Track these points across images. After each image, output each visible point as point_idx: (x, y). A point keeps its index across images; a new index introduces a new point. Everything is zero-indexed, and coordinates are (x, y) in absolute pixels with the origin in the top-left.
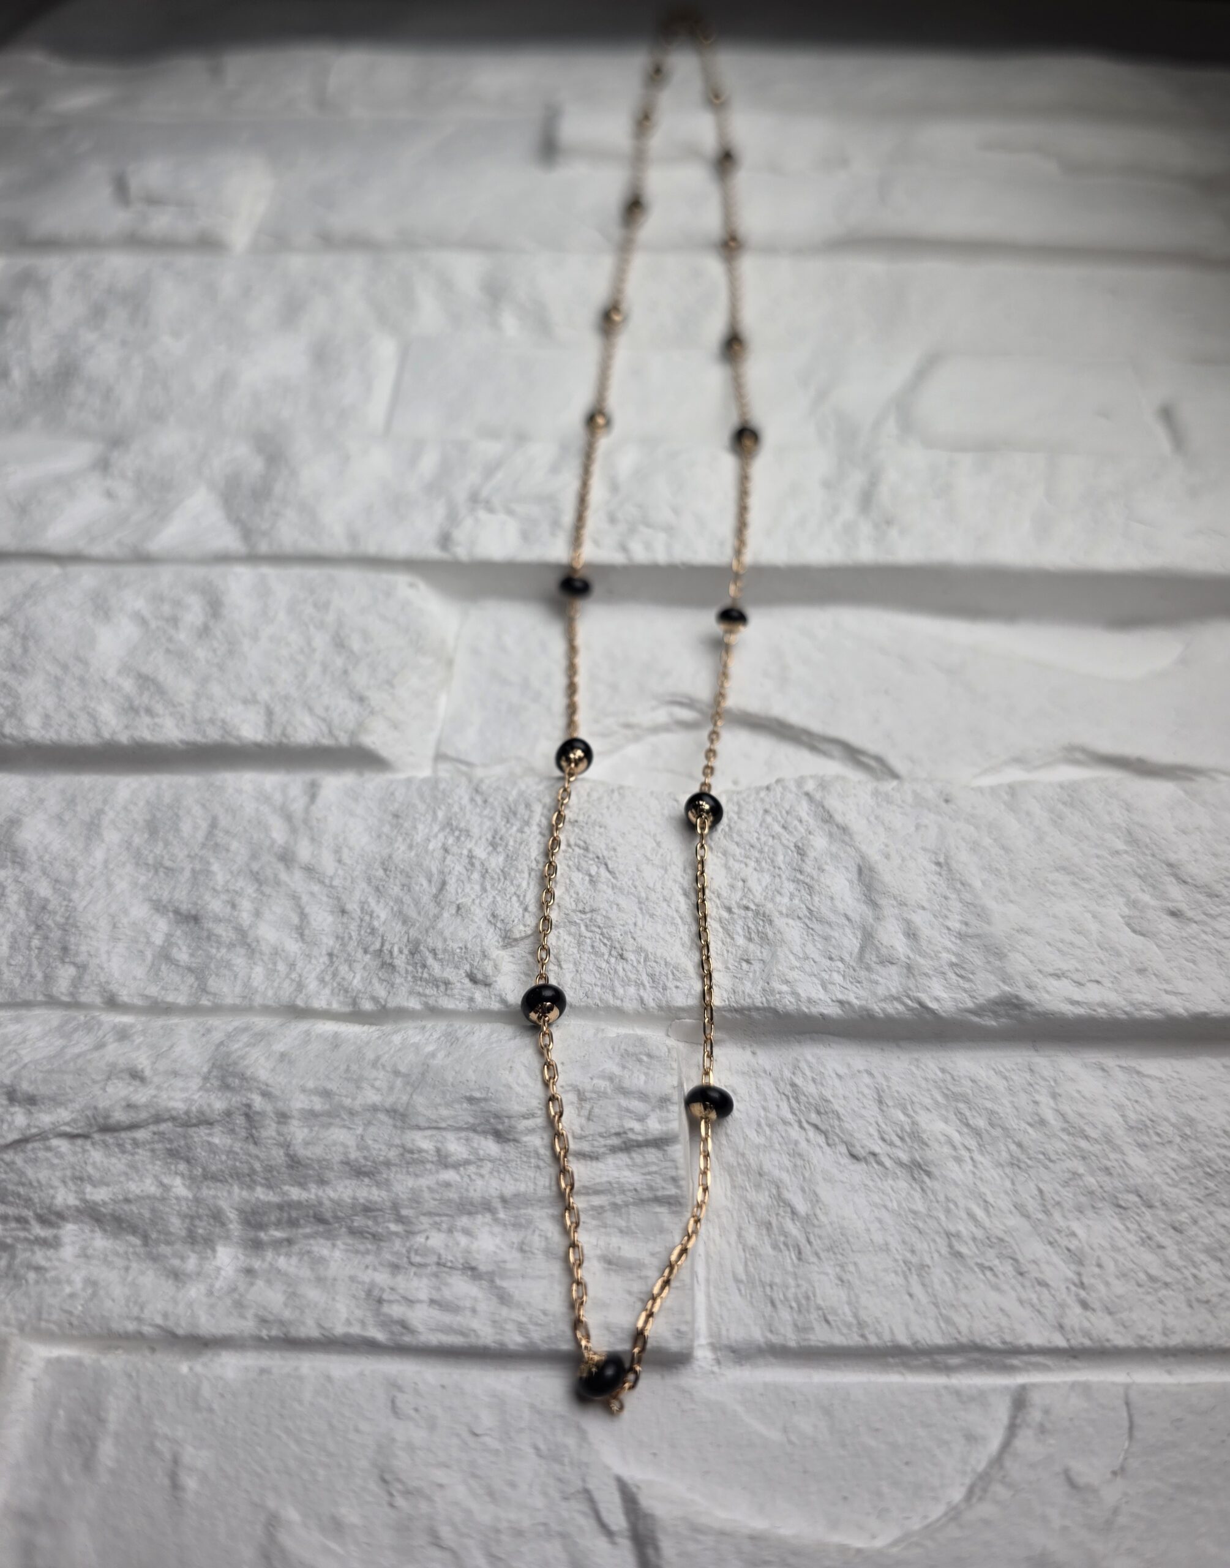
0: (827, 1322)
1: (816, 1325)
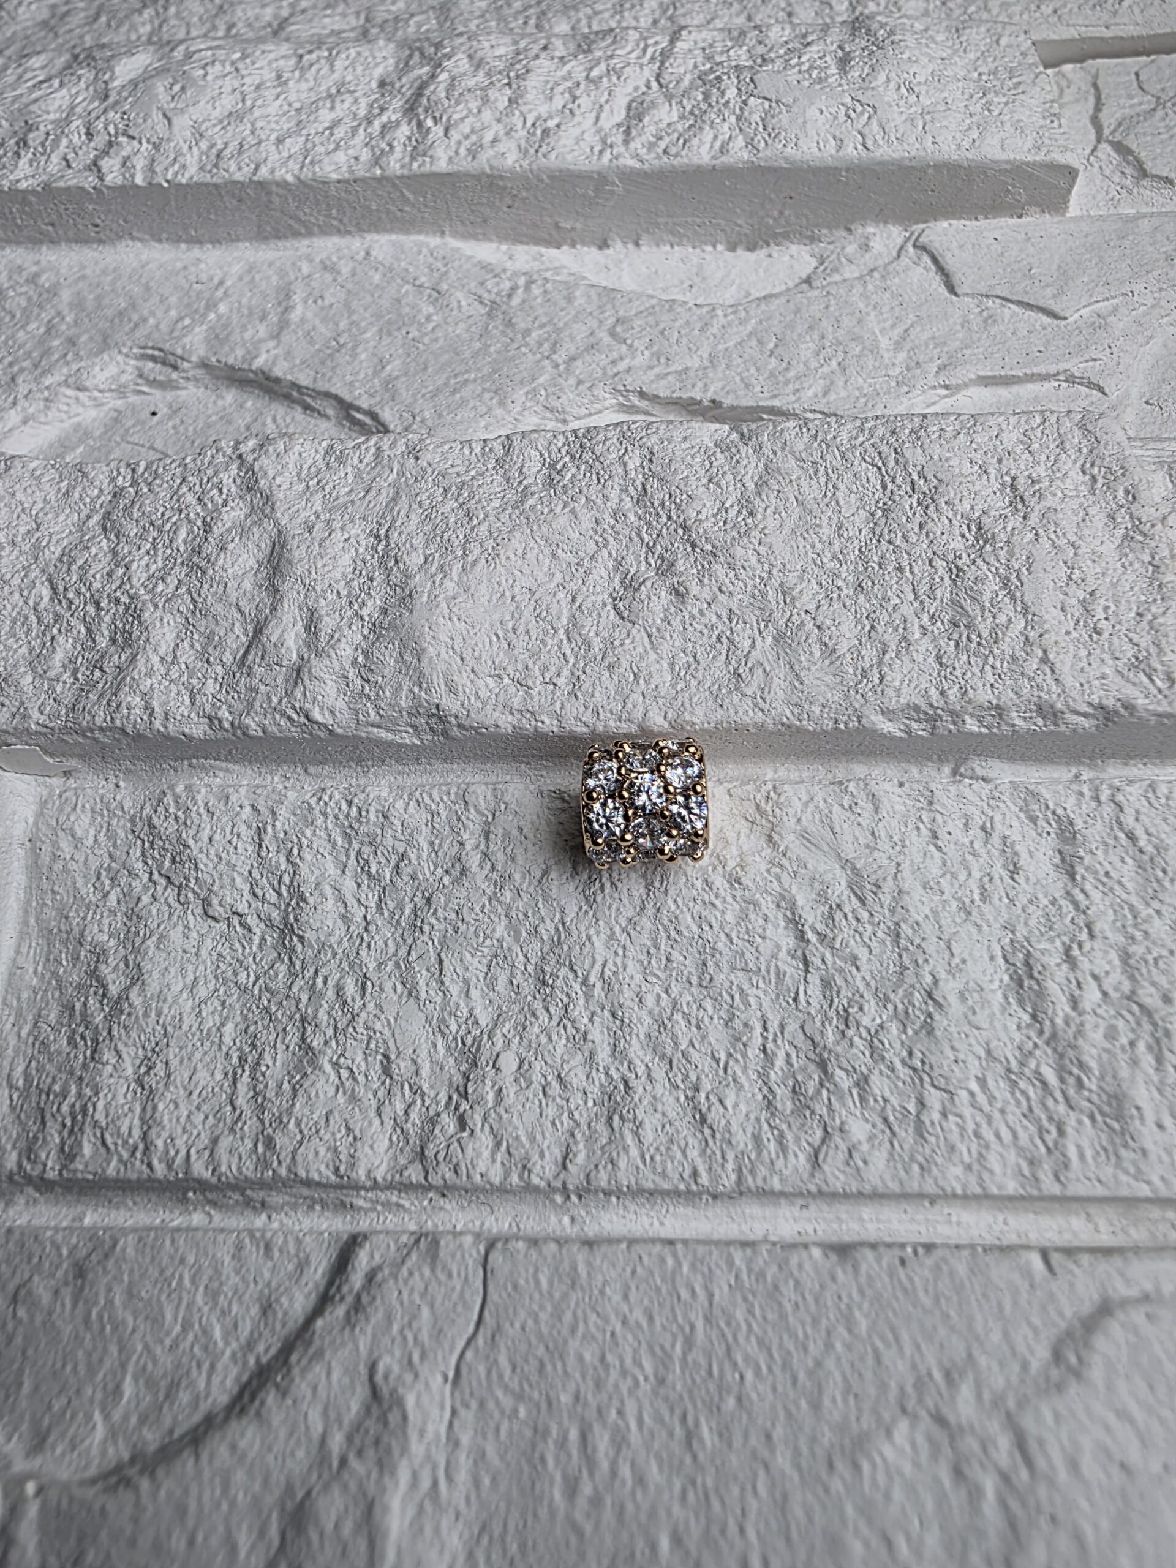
0: (104, 1143)
1: (87, 1150)
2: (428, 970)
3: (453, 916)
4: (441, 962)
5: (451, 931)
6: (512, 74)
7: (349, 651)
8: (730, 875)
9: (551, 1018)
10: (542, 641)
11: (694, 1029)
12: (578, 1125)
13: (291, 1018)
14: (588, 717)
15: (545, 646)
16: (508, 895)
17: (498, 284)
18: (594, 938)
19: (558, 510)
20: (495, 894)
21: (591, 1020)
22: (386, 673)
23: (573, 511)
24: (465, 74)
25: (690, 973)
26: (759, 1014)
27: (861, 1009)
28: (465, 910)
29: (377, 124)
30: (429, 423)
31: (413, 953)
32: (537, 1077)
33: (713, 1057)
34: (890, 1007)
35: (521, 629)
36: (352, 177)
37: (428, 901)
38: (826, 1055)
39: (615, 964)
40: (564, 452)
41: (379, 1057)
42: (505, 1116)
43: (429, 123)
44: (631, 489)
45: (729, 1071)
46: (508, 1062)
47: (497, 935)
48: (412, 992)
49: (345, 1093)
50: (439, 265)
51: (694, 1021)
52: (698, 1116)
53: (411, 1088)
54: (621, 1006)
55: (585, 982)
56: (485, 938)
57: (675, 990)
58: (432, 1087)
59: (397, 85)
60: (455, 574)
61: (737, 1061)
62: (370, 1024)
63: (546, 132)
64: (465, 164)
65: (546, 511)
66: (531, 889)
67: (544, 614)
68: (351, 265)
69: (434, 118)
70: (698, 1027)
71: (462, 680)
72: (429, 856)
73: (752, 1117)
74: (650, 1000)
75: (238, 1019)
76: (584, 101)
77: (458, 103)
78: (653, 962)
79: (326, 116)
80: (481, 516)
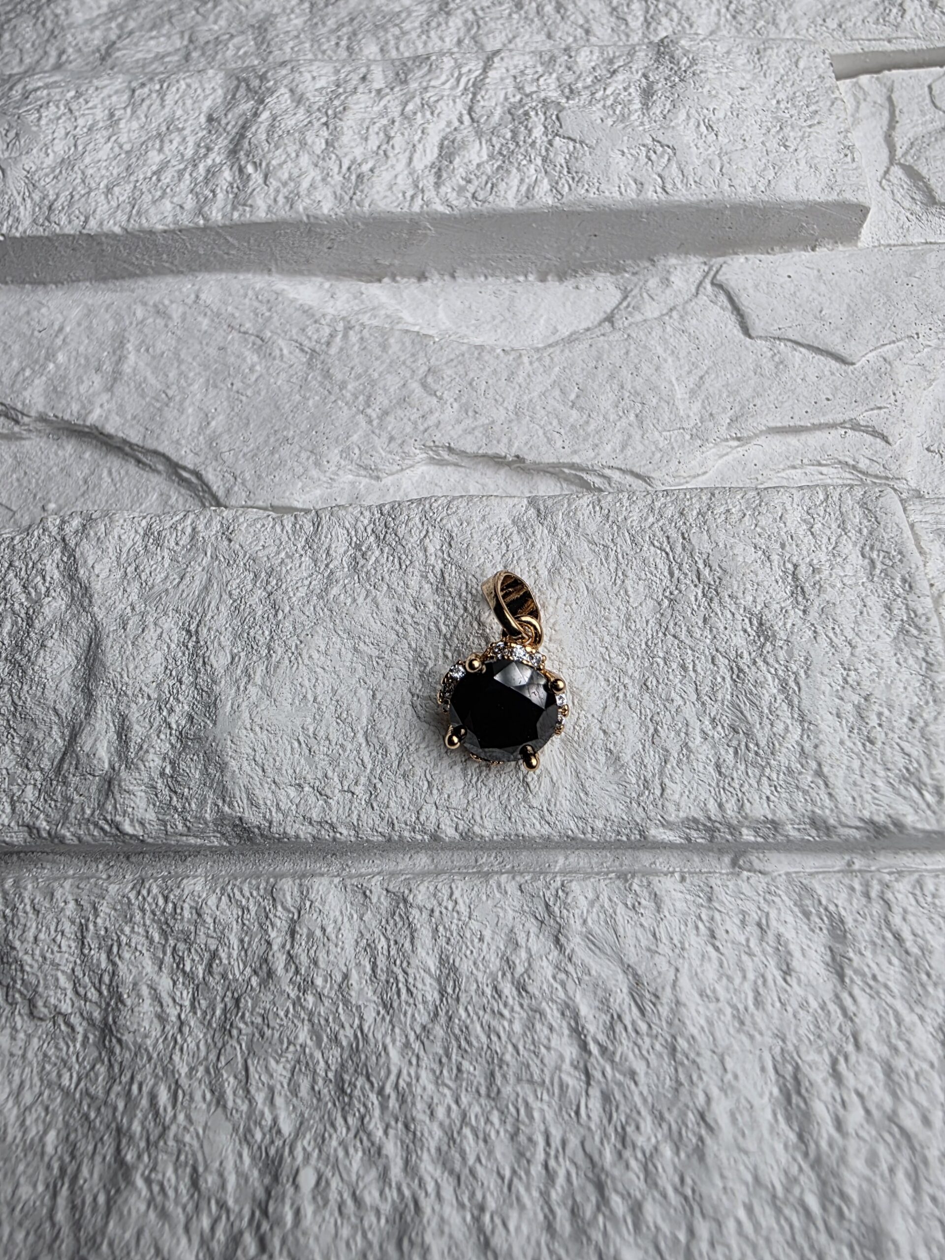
2: (235, 1077)
3: (259, 1020)
4: (247, 1069)
5: (257, 1035)
6: (330, 112)
7: (158, 761)
8: (519, 983)
9: (348, 1129)
10: (342, 746)
11: (481, 1144)
12: (370, 1244)
13: (108, 1127)
14: (384, 828)
15: (344, 751)
16: (310, 999)
17: (318, 330)
18: (390, 1047)
19: (360, 600)
20: (299, 998)
21: (386, 1133)
22: (192, 784)
23: (375, 601)
24: (286, 111)
25: (479, 1084)
26: (542, 1128)
27: (638, 1128)
28: (271, 1016)
29: (201, 168)
30: (249, 484)
31: (222, 1058)
32: (333, 1196)
33: (499, 1173)
34: (665, 1126)
35: (322, 734)
36: (177, 227)
37: (237, 1001)
38: (603, 1177)
39: (409, 1075)
40: (369, 530)
41: (188, 1170)
42: (302, 1240)
43: (250, 169)
44: (431, 575)
45: (513, 1189)
46: (307, 1178)
47: (301, 1040)
48: (220, 1101)
49: (156, 1207)
50: (264, 309)
51: (481, 1135)
52: (482, 1239)
53: (217, 1202)
54: (413, 1119)
55: (381, 1092)
56: (289, 1043)
57: (464, 1100)
58: (236, 1201)
59: (224, 122)
60: (258, 680)
61: (520, 1178)
62: (180, 1136)
63: (360, 177)
64: (283, 213)
65: (349, 601)
66: (332, 994)
67: (344, 715)
68: (181, 310)
69: (255, 163)
70: (485, 1141)
71: (263, 794)
72: (239, 955)
73: (533, 1242)
74: (441, 1112)
75: (60, 1124)
76: (398, 141)
77: (277, 147)
78: (445, 1072)
79: (155, 158)
80: (287, 609)
